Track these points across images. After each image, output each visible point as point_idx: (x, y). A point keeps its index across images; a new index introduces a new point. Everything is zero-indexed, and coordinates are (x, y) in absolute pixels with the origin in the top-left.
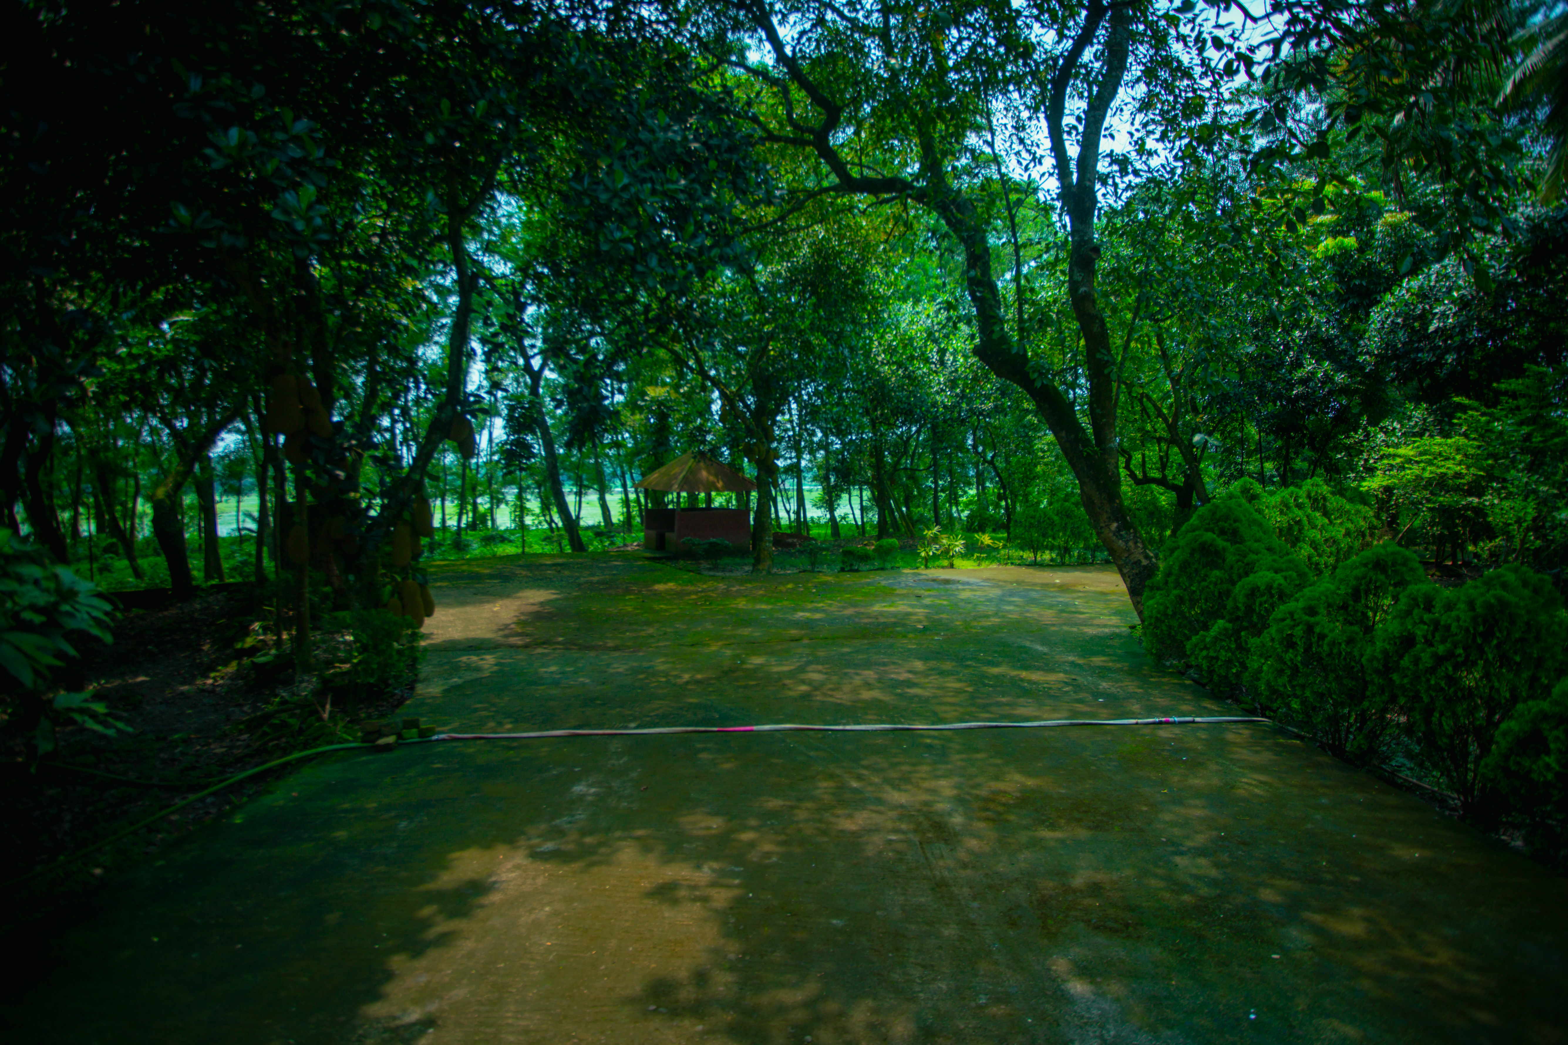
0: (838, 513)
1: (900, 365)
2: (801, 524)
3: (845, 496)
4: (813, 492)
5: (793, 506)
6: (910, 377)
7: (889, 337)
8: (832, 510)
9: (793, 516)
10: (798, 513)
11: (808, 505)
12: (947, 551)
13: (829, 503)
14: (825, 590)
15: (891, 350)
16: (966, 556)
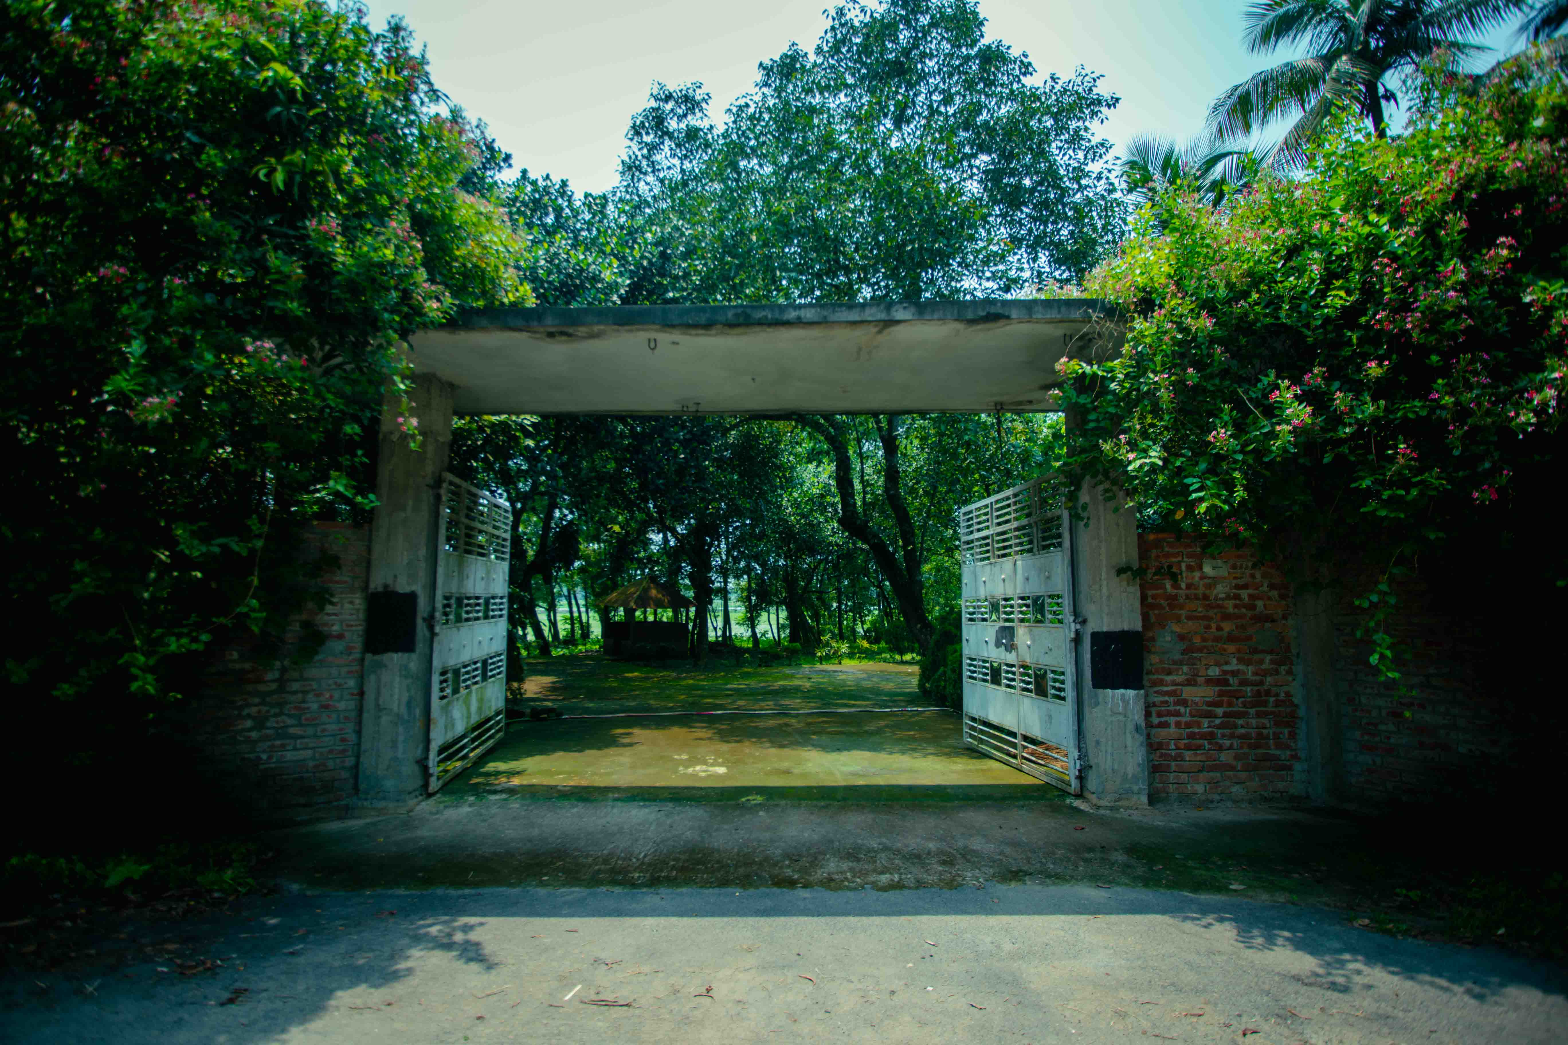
0: (759, 629)
1: (803, 516)
2: (727, 639)
3: (764, 615)
4: (738, 610)
5: (720, 623)
6: (811, 525)
7: (795, 495)
8: (753, 627)
9: (720, 633)
10: (724, 632)
11: (733, 623)
12: (835, 653)
13: (751, 621)
14: (746, 675)
15: (796, 505)
16: (851, 656)
